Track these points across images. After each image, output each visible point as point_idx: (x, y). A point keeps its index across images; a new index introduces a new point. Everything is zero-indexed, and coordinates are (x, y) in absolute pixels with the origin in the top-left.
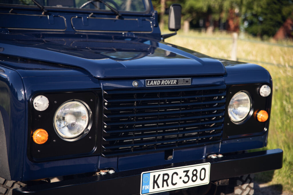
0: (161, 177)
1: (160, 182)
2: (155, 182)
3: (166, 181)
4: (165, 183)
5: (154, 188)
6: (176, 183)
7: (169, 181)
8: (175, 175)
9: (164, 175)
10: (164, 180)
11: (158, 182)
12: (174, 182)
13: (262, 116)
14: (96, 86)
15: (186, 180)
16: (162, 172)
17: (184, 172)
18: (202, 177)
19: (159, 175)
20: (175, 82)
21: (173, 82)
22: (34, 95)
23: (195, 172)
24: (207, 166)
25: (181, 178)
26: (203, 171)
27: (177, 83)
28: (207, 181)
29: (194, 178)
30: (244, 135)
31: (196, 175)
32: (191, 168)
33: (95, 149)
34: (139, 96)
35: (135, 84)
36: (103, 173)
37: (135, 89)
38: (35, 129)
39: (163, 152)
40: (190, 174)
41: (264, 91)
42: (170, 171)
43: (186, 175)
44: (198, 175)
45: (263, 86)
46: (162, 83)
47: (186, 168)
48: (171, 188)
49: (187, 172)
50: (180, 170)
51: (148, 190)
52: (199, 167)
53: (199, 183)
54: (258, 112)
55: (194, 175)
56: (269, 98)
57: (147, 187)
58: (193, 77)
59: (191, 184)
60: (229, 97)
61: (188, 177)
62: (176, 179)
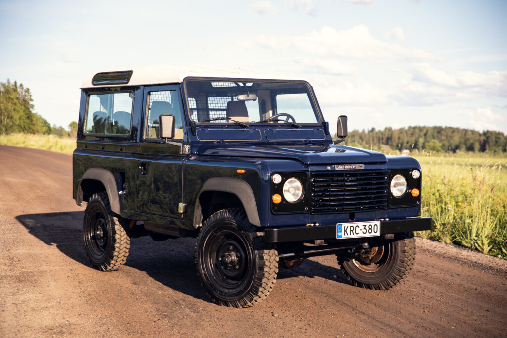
0: (349, 228)
1: (348, 231)
2: (345, 231)
3: (352, 230)
4: (351, 232)
5: (344, 235)
6: (358, 233)
7: (354, 231)
8: (357, 227)
9: (351, 227)
10: (351, 230)
11: (347, 231)
12: (357, 232)
13: (415, 192)
14: (306, 169)
15: (365, 231)
16: (349, 224)
17: (363, 226)
18: (376, 231)
19: (348, 227)
20: (354, 167)
21: (352, 167)
22: (272, 174)
23: (370, 227)
24: (378, 223)
25: (361, 230)
26: (376, 226)
27: (355, 168)
28: (378, 234)
29: (370, 231)
30: (404, 206)
31: (371, 229)
32: (368, 224)
33: (307, 208)
34: (332, 175)
35: (329, 168)
36: (312, 225)
37: (329, 171)
38: (274, 195)
39: (348, 215)
40: (367, 228)
41: (416, 174)
42: (354, 224)
43: (365, 228)
44: (373, 229)
45: (414, 171)
46: (346, 167)
47: (365, 223)
48: (355, 236)
49: (365, 226)
50: (361, 224)
51: (341, 236)
52: (373, 223)
53: (373, 234)
54: (412, 189)
55: (370, 229)
56: (420, 179)
57: (340, 234)
58: (365, 163)
59: (368, 235)
60: (390, 179)
61: (366, 229)
62: (358, 230)
